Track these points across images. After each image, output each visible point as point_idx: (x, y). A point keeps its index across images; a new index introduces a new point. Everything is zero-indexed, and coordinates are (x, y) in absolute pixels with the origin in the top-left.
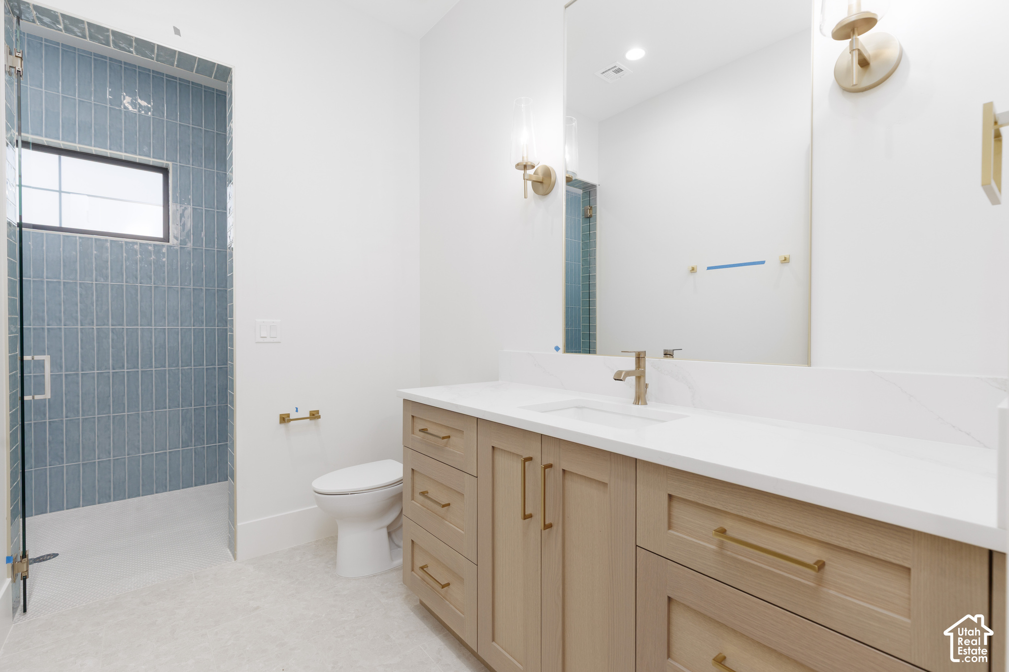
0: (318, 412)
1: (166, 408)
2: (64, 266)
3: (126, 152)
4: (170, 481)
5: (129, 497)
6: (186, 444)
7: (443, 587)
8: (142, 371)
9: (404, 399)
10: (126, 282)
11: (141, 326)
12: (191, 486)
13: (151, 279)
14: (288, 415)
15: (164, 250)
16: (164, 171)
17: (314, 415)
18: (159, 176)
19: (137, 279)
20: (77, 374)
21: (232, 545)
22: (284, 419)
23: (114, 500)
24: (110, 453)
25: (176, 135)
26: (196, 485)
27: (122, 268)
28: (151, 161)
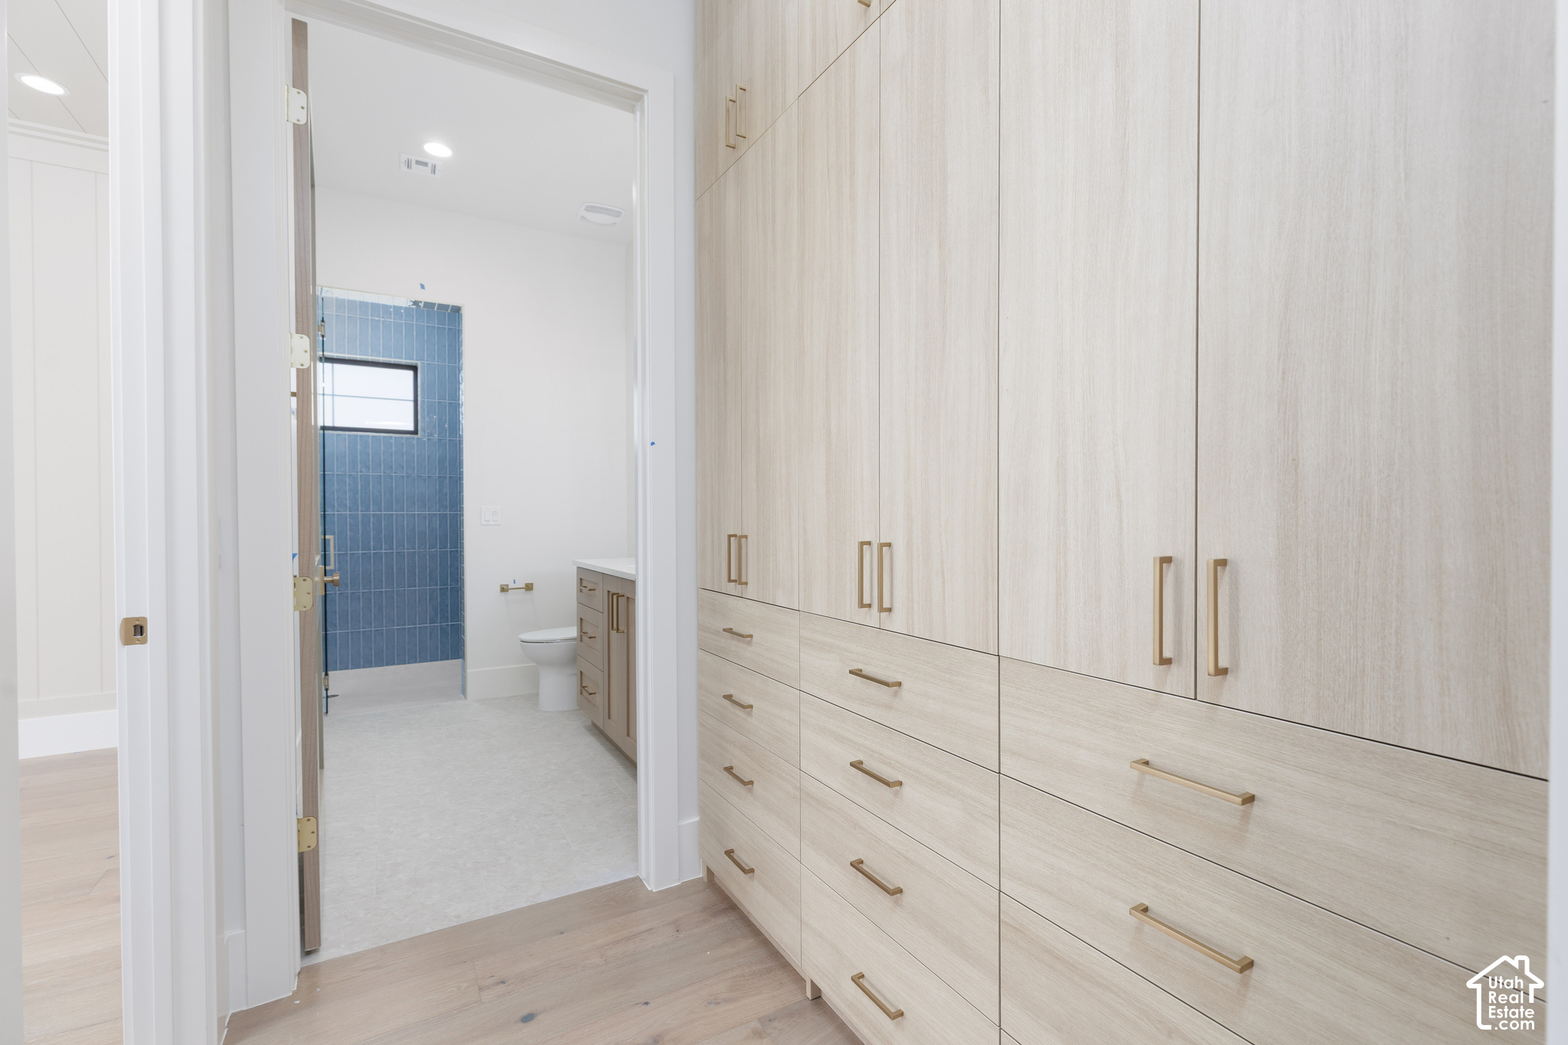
0: (532, 584)
1: (415, 586)
2: (337, 460)
3: (383, 356)
4: (420, 653)
5: (387, 665)
6: (433, 621)
7: (591, 694)
8: (397, 553)
9: (578, 567)
10: (384, 473)
11: (396, 511)
12: (437, 660)
13: (403, 468)
14: (507, 586)
15: (415, 442)
16: (414, 368)
17: (529, 587)
18: (410, 373)
19: (392, 469)
20: (346, 554)
21: (464, 691)
22: (504, 589)
23: (375, 666)
24: (371, 624)
25: (424, 335)
26: (441, 660)
27: (380, 461)
28: (404, 361)
